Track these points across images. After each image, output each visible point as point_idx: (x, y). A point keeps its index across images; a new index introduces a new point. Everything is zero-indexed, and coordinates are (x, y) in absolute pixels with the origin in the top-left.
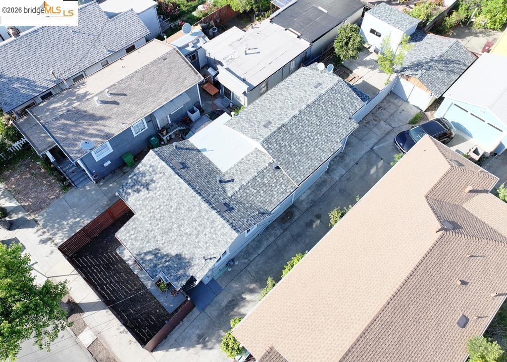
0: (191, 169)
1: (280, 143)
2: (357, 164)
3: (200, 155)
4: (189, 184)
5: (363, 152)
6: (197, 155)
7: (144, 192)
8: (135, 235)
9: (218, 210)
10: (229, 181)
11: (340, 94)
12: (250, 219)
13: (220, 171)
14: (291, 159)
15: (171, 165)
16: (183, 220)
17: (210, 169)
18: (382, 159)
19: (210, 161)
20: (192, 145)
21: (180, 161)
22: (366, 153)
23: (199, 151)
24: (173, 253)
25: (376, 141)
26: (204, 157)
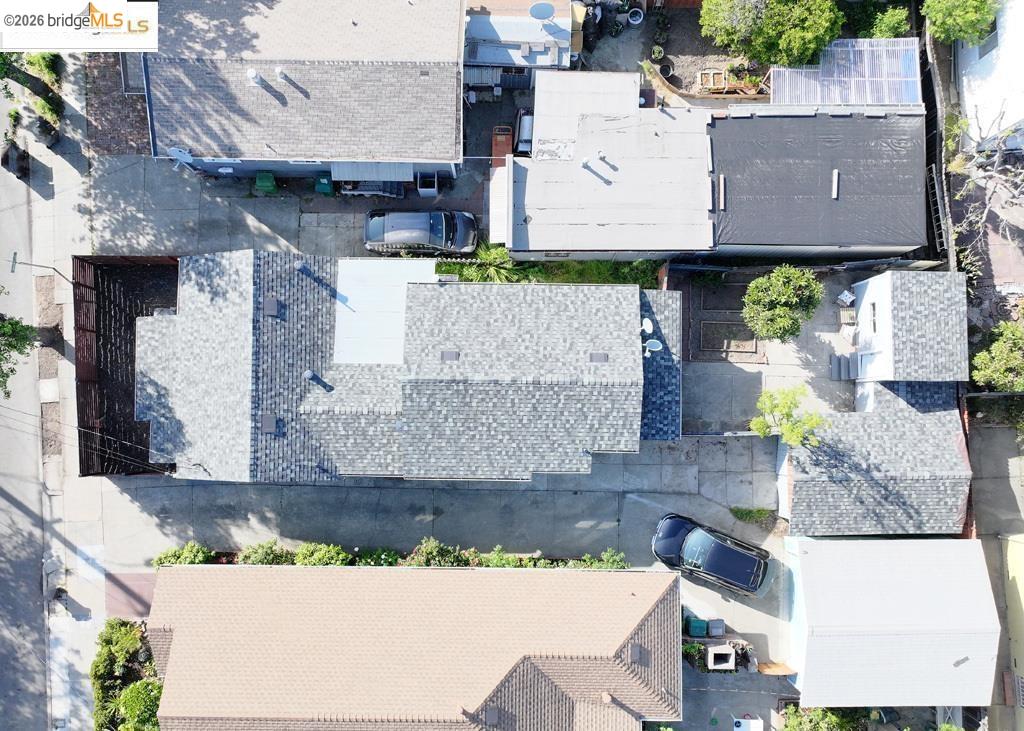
0: (287, 325)
1: (434, 403)
2: (576, 493)
3: (328, 305)
4: (256, 354)
5: (605, 486)
6: (324, 301)
7: (206, 297)
8: (157, 344)
9: (259, 425)
10: (325, 386)
11: (613, 405)
12: (293, 467)
13: (331, 355)
14: (429, 436)
15: (261, 299)
16: (216, 390)
17: (320, 342)
18: (619, 521)
19: (333, 327)
20: (334, 275)
21: (283, 298)
22: (608, 491)
23: (334, 294)
24: (179, 415)
25: (646, 488)
26: (331, 313)
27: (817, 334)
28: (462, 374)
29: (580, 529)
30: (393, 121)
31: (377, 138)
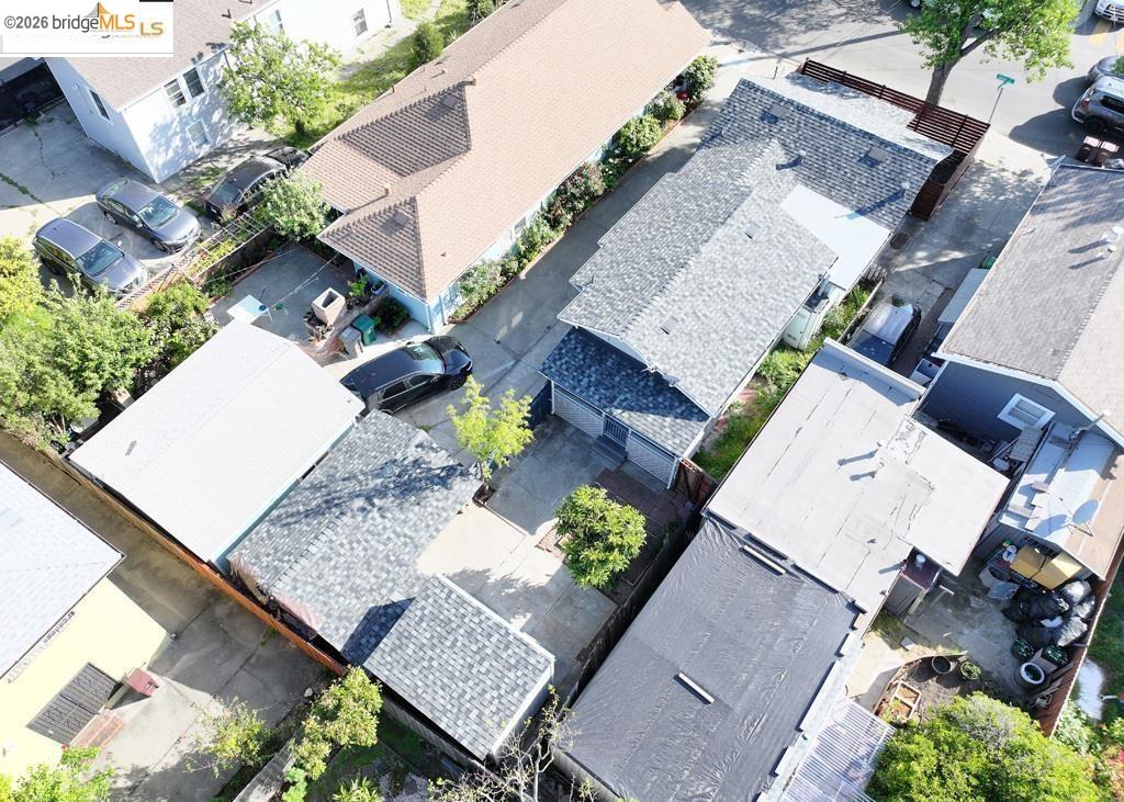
0: (855, 161)
2: (549, 328)
3: (854, 203)
4: (843, 125)
6: (859, 201)
9: (782, 104)
10: (783, 166)
12: (732, 115)
13: (807, 185)
15: (889, 149)
17: (824, 181)
18: (498, 342)
19: (831, 197)
20: (878, 221)
21: (880, 168)
22: (530, 350)
23: (861, 212)
25: (508, 378)
26: (844, 201)
27: (529, 615)
28: (731, 225)
29: (516, 314)
30: (1013, 317)
31: (1001, 302)
